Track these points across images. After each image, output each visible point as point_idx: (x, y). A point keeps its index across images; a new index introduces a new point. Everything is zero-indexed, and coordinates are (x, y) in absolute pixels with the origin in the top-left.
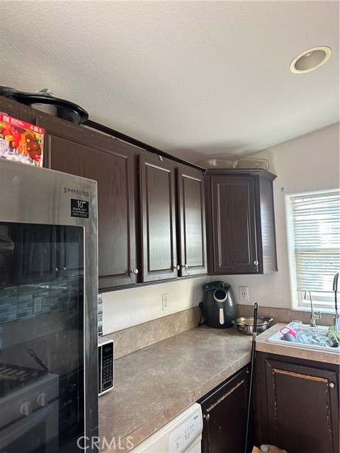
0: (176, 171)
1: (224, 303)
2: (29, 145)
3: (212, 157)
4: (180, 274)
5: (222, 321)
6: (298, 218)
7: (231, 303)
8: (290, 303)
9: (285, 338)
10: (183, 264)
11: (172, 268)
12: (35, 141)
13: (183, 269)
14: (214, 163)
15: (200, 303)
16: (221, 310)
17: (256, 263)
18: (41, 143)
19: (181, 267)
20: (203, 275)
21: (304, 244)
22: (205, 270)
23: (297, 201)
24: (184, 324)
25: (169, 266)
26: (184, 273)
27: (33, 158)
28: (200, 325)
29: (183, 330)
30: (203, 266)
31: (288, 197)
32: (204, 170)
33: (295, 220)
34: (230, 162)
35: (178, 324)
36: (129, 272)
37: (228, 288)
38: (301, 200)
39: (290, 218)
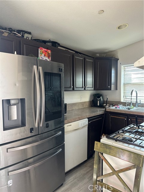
0: (85, 58)
1: (99, 99)
2: (48, 55)
3: (97, 53)
4: (85, 89)
5: (98, 105)
6: (125, 73)
7: (102, 100)
8: (120, 100)
9: (116, 108)
10: (86, 86)
11: (83, 87)
12: (49, 54)
13: (86, 88)
14: (98, 55)
15: (93, 100)
16: (98, 102)
17: (109, 87)
18: (50, 54)
19: (85, 87)
20: (92, 90)
21: (127, 82)
22: (93, 89)
23: (125, 67)
24: (87, 105)
25: (82, 87)
26: (86, 89)
27: (49, 58)
28: (92, 106)
29: (86, 107)
30: (92, 87)
31: (122, 66)
32: (94, 58)
33: (124, 74)
34: (104, 55)
35: (85, 105)
36: (70, 87)
37: (101, 95)
38: (127, 67)
39: (122, 73)
